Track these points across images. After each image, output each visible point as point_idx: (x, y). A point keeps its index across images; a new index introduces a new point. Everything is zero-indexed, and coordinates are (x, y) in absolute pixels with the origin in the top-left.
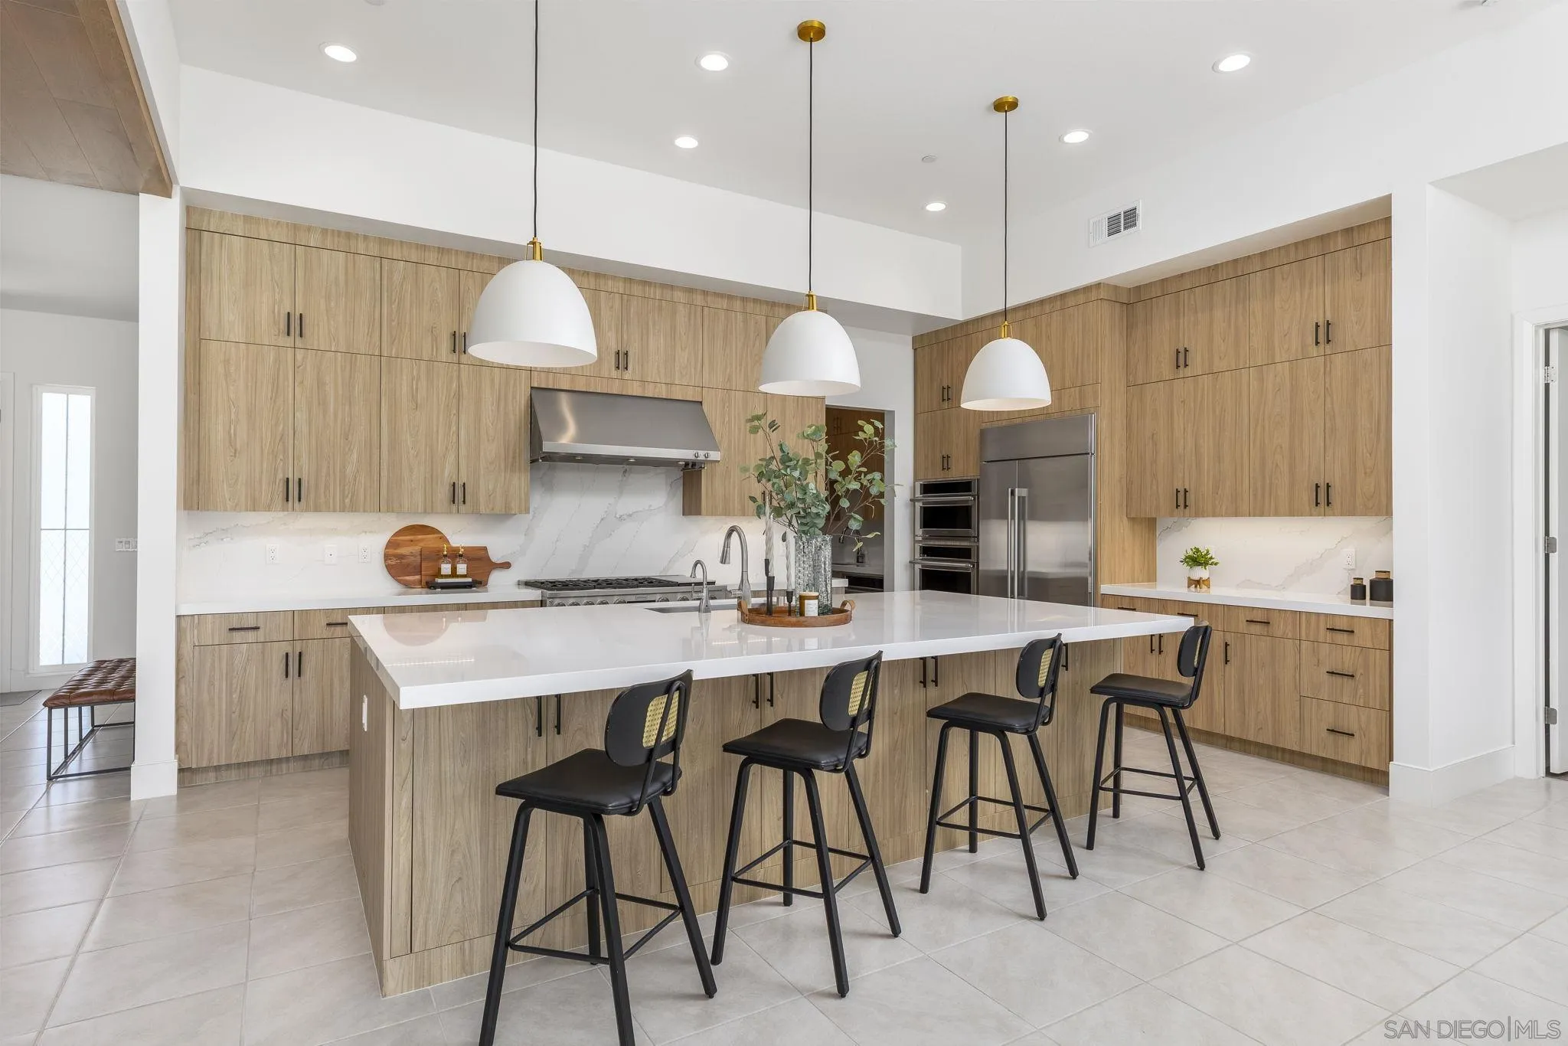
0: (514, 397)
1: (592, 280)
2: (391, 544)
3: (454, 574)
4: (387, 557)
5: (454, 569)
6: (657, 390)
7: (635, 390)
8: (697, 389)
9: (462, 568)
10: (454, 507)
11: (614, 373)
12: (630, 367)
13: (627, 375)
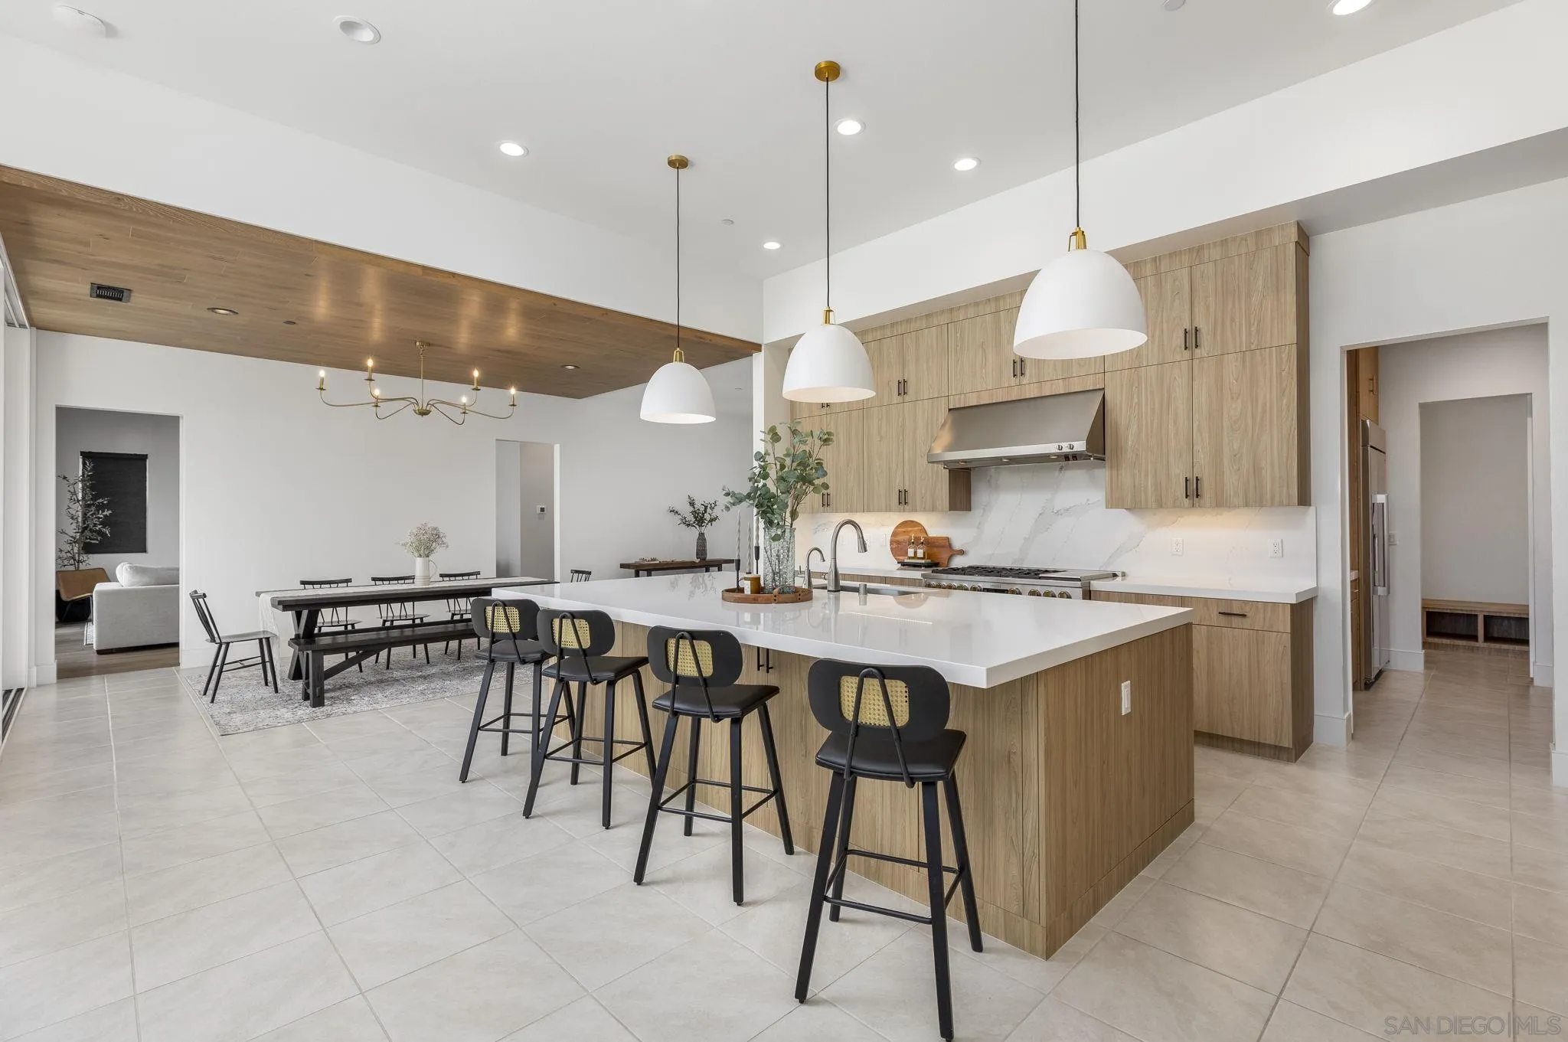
0: (937, 420)
1: (993, 305)
2: (894, 534)
3: (915, 557)
4: (892, 542)
5: (915, 553)
6: (1054, 387)
7: (1032, 392)
8: (1097, 376)
9: (920, 553)
10: (901, 507)
11: (1013, 381)
12: (1027, 373)
13: (1025, 380)
